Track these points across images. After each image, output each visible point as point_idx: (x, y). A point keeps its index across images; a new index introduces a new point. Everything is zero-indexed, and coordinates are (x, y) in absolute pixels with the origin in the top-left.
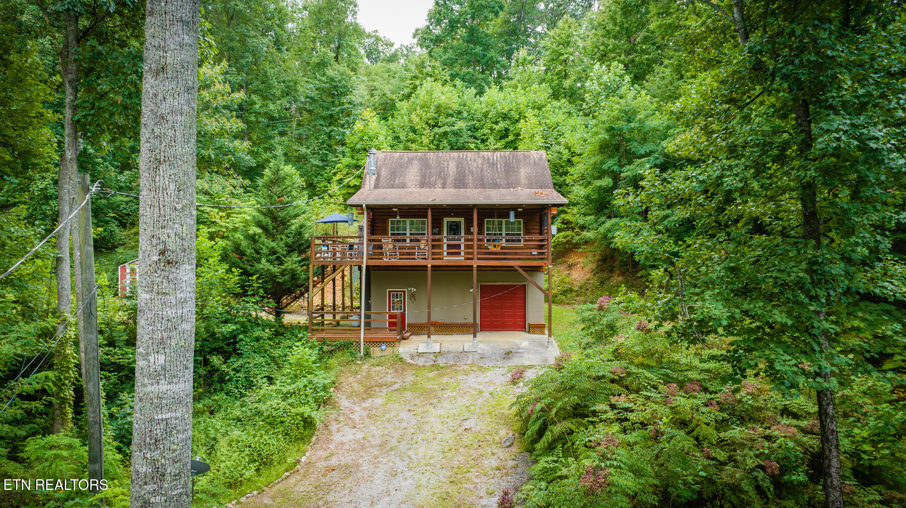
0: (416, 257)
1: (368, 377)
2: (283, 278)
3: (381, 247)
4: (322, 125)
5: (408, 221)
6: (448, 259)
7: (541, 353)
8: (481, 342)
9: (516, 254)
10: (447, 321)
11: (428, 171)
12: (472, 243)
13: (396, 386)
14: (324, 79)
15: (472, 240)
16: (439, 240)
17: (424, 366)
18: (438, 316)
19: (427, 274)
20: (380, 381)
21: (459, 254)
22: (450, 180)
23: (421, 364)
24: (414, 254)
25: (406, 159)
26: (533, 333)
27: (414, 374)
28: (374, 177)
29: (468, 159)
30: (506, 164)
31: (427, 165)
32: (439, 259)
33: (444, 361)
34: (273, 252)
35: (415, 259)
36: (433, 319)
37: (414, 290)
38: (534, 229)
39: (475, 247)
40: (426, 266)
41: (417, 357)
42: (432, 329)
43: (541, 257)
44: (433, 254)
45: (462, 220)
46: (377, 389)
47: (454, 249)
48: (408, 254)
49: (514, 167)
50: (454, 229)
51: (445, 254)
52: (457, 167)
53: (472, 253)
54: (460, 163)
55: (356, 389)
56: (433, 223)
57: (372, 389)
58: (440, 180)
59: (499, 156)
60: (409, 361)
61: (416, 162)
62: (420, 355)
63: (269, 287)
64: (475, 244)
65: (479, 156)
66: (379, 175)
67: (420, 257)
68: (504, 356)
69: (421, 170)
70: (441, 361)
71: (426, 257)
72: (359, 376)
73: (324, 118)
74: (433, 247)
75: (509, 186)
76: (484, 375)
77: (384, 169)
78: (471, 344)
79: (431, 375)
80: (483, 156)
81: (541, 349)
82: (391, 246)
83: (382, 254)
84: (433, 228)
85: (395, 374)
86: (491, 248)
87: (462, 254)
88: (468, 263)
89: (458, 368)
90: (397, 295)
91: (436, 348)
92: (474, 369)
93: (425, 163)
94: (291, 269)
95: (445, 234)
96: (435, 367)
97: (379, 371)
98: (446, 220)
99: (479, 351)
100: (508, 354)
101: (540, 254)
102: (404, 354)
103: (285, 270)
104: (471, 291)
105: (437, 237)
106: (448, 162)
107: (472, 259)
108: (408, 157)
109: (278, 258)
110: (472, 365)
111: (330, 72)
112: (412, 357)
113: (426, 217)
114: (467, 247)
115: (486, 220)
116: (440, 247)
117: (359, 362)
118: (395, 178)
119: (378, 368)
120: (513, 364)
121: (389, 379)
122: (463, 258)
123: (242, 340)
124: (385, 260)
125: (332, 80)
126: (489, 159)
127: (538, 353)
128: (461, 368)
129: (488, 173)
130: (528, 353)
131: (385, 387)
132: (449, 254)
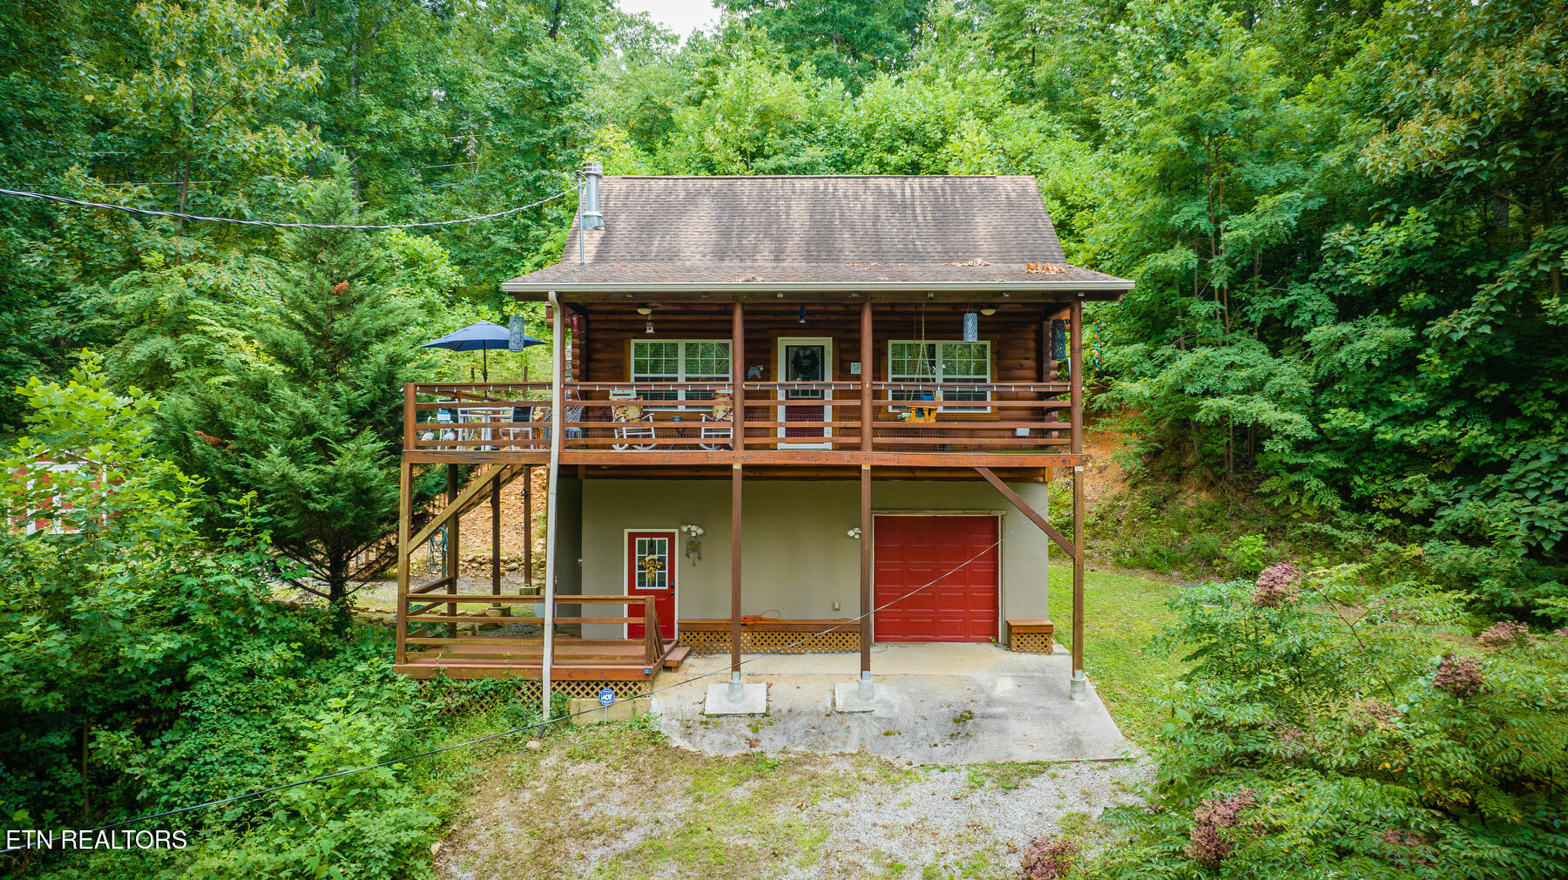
0: (701, 441)
1: (553, 799)
2: (330, 499)
3: (606, 414)
4: (518, 167)
5: (682, 344)
6: (788, 450)
7: (1057, 720)
8: (882, 678)
9: (972, 433)
10: (787, 615)
11: (738, 221)
12: (856, 403)
13: (633, 838)
14: (524, 70)
15: (857, 394)
16: (765, 395)
17: (720, 761)
18: (762, 600)
19: (729, 492)
20: (585, 816)
21: (819, 432)
22: (792, 244)
23: (710, 753)
24: (695, 433)
25: (682, 195)
26: (1020, 649)
27: (689, 792)
28: (597, 235)
29: (840, 193)
30: (936, 206)
31: (734, 208)
32: (766, 447)
33: (780, 741)
34: (305, 426)
35: (697, 447)
36: (748, 610)
37: (696, 530)
38: (1021, 367)
39: (867, 413)
40: (729, 467)
41: (701, 730)
42: (746, 637)
43: (1040, 441)
44: (748, 432)
45: (827, 342)
46: (573, 847)
47: (804, 417)
48: (682, 433)
49: (956, 213)
50: (806, 364)
51: (781, 432)
52: (812, 213)
53: (858, 431)
54: (817, 204)
55: (510, 846)
56: (746, 351)
57: (559, 847)
58: (767, 242)
59: (917, 187)
60: (678, 741)
61: (707, 201)
62: (710, 721)
63: (290, 524)
64: (867, 404)
65: (867, 188)
66: (608, 229)
67: (713, 441)
68: (952, 727)
69: (719, 218)
70: (771, 744)
71: (728, 441)
72: (526, 796)
73: (523, 153)
74: (749, 413)
75: (948, 255)
76: (901, 798)
77: (623, 217)
78: (854, 686)
79: (740, 794)
80: (878, 187)
81: (1053, 704)
82: (634, 413)
83: (609, 432)
84: (748, 363)
85: (633, 789)
86: (910, 418)
87: (828, 432)
88: (847, 458)
89: (819, 769)
90: (652, 544)
91: (755, 698)
92: (869, 772)
93: (729, 206)
94: (352, 475)
95: (781, 378)
96: (753, 763)
97: (587, 778)
98: (783, 342)
99: (879, 711)
100: (962, 723)
101: (1036, 433)
102: (664, 720)
103: (336, 478)
104: (851, 533)
105: (759, 386)
106: (788, 200)
107: (857, 447)
108: (687, 190)
109: (320, 445)
110: (861, 757)
111: (535, 56)
112: (688, 729)
113: (728, 333)
114: (840, 413)
115: (891, 342)
116: (767, 413)
117: (534, 744)
118: (651, 238)
119: (585, 768)
120: (981, 758)
121: (613, 809)
122: (829, 445)
123: (203, 678)
124: (618, 449)
125: (541, 72)
126: (891, 194)
127: (1047, 717)
128: (828, 771)
129: (891, 227)
130: (1019, 717)
131: (597, 841)
132: (791, 432)
